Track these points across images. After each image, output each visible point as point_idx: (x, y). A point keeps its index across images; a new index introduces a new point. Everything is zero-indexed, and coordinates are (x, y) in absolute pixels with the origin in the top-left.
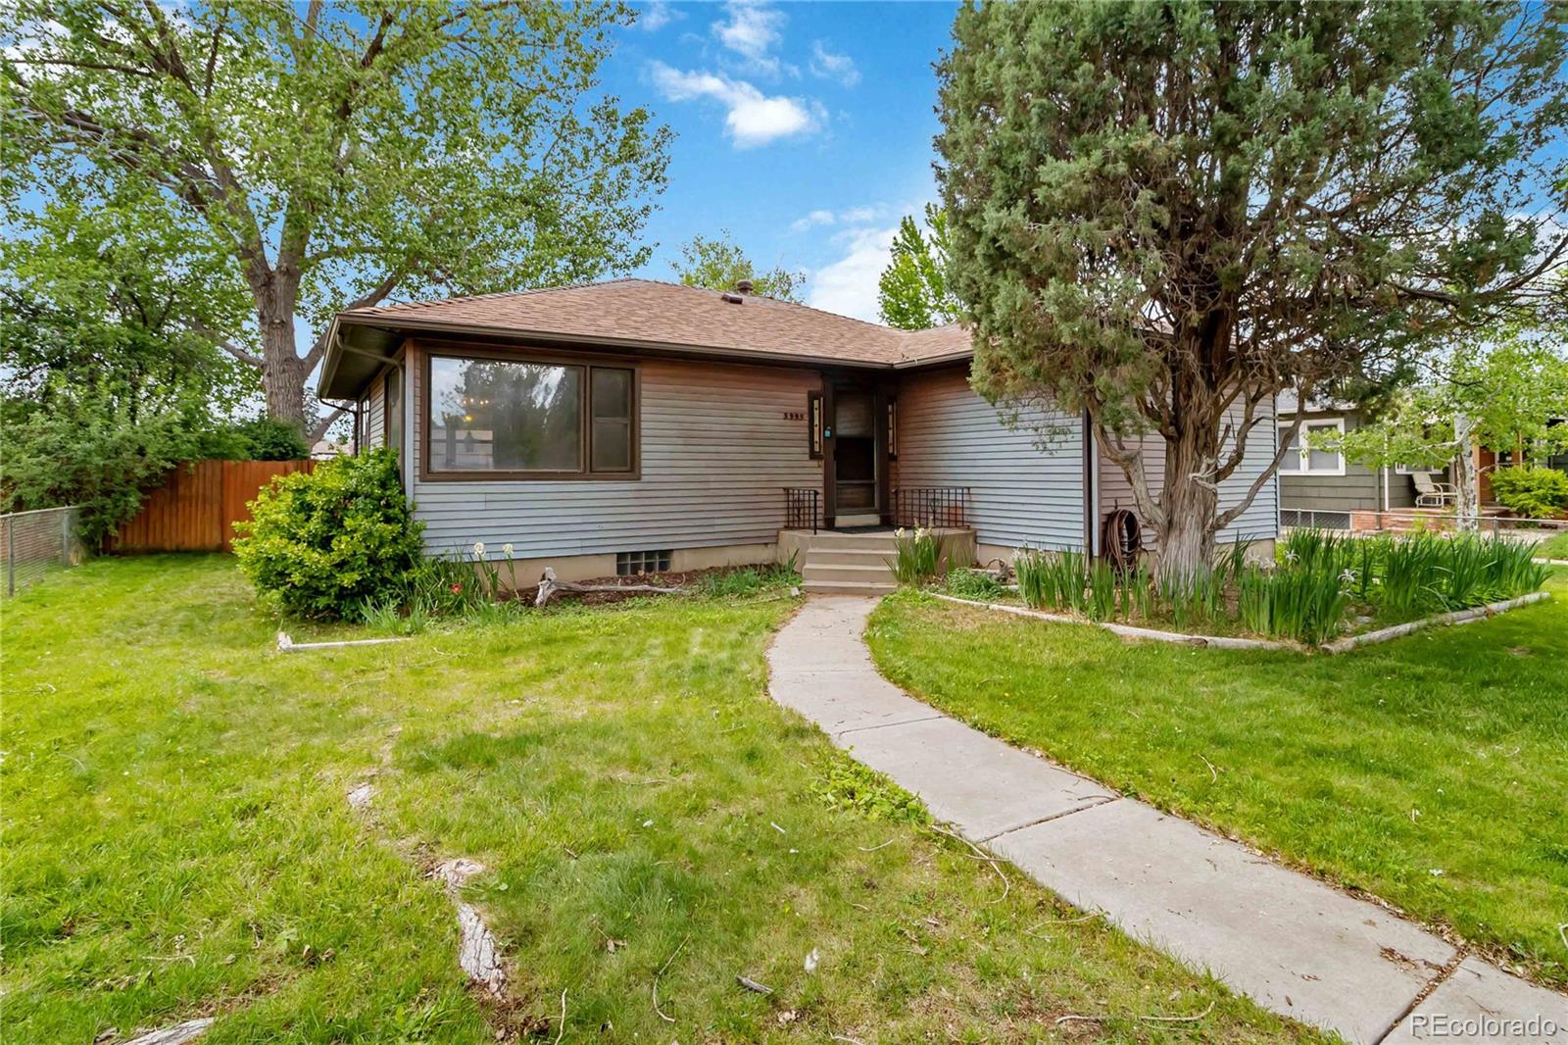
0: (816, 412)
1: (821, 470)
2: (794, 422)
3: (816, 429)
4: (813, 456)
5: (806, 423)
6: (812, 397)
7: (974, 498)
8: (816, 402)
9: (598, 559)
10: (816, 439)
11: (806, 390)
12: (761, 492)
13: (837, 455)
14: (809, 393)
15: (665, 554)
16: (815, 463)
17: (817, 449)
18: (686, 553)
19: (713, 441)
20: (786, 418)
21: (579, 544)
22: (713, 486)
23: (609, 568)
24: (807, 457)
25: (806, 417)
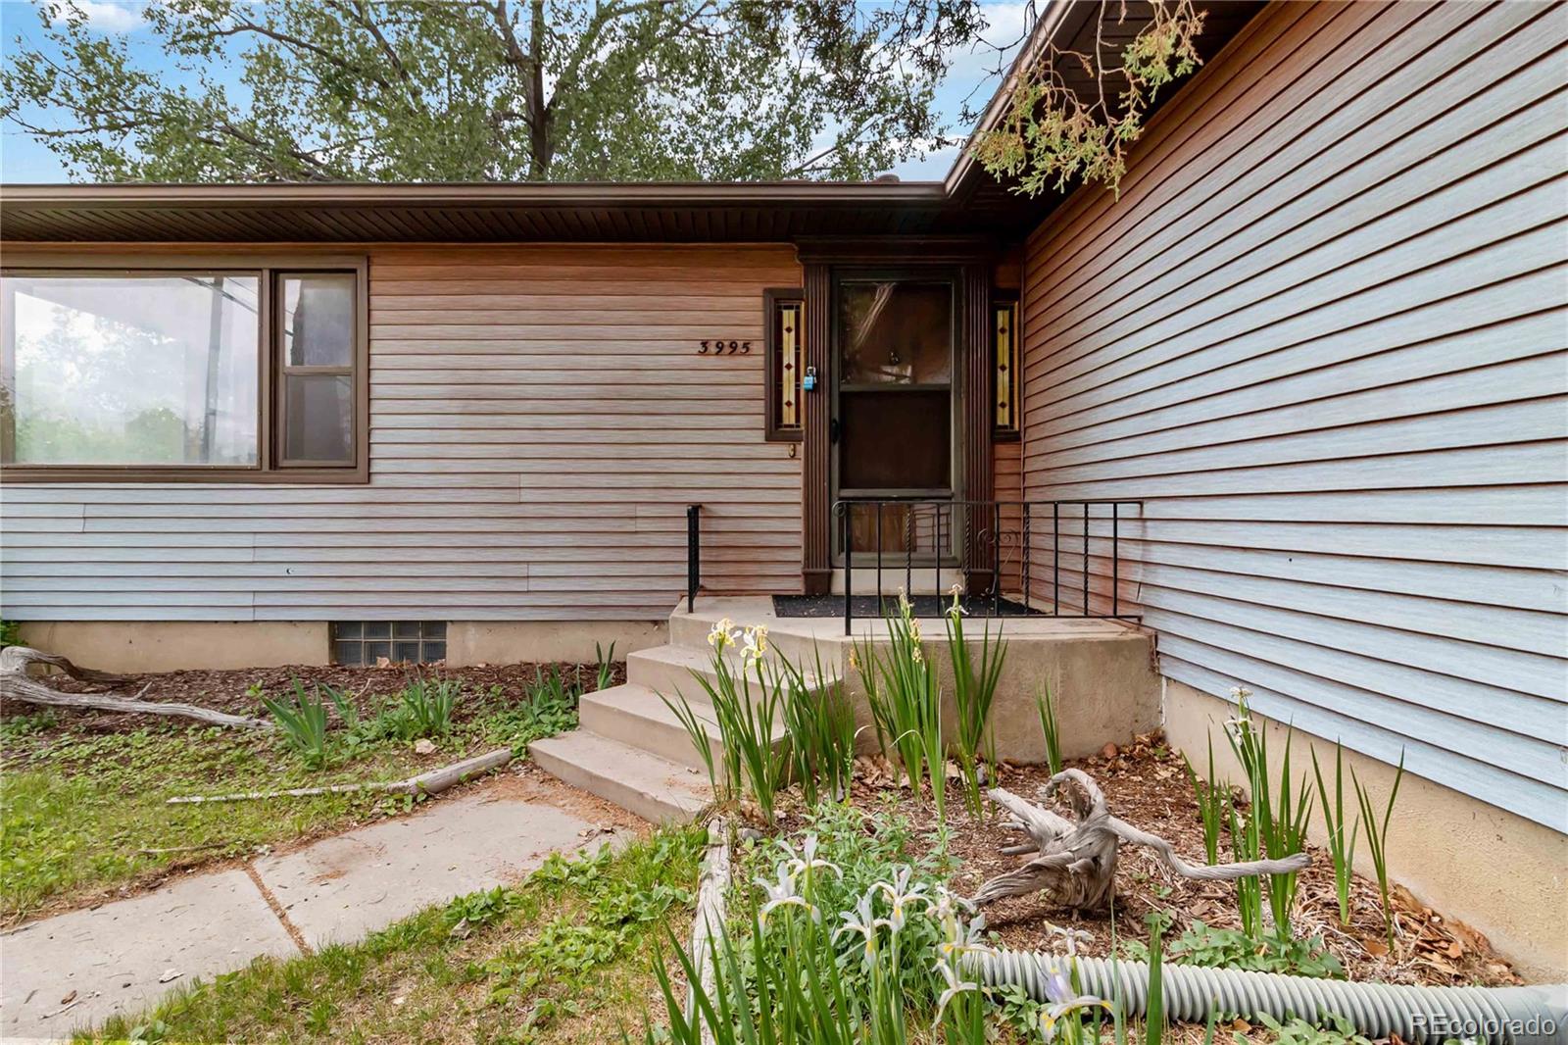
0: (789, 339)
1: (798, 466)
2: (726, 361)
3: (788, 376)
4: (775, 430)
5: (759, 361)
6: (777, 302)
7: (1153, 532)
8: (788, 317)
9: (290, 628)
10: (789, 394)
11: (759, 289)
12: (642, 511)
13: (840, 432)
14: (768, 292)
15: (436, 627)
16: (784, 450)
17: (789, 416)
18: (472, 630)
19: (528, 406)
20: (704, 351)
21: (248, 600)
22: (526, 496)
23: (314, 650)
24: (760, 436)
25: (758, 348)
